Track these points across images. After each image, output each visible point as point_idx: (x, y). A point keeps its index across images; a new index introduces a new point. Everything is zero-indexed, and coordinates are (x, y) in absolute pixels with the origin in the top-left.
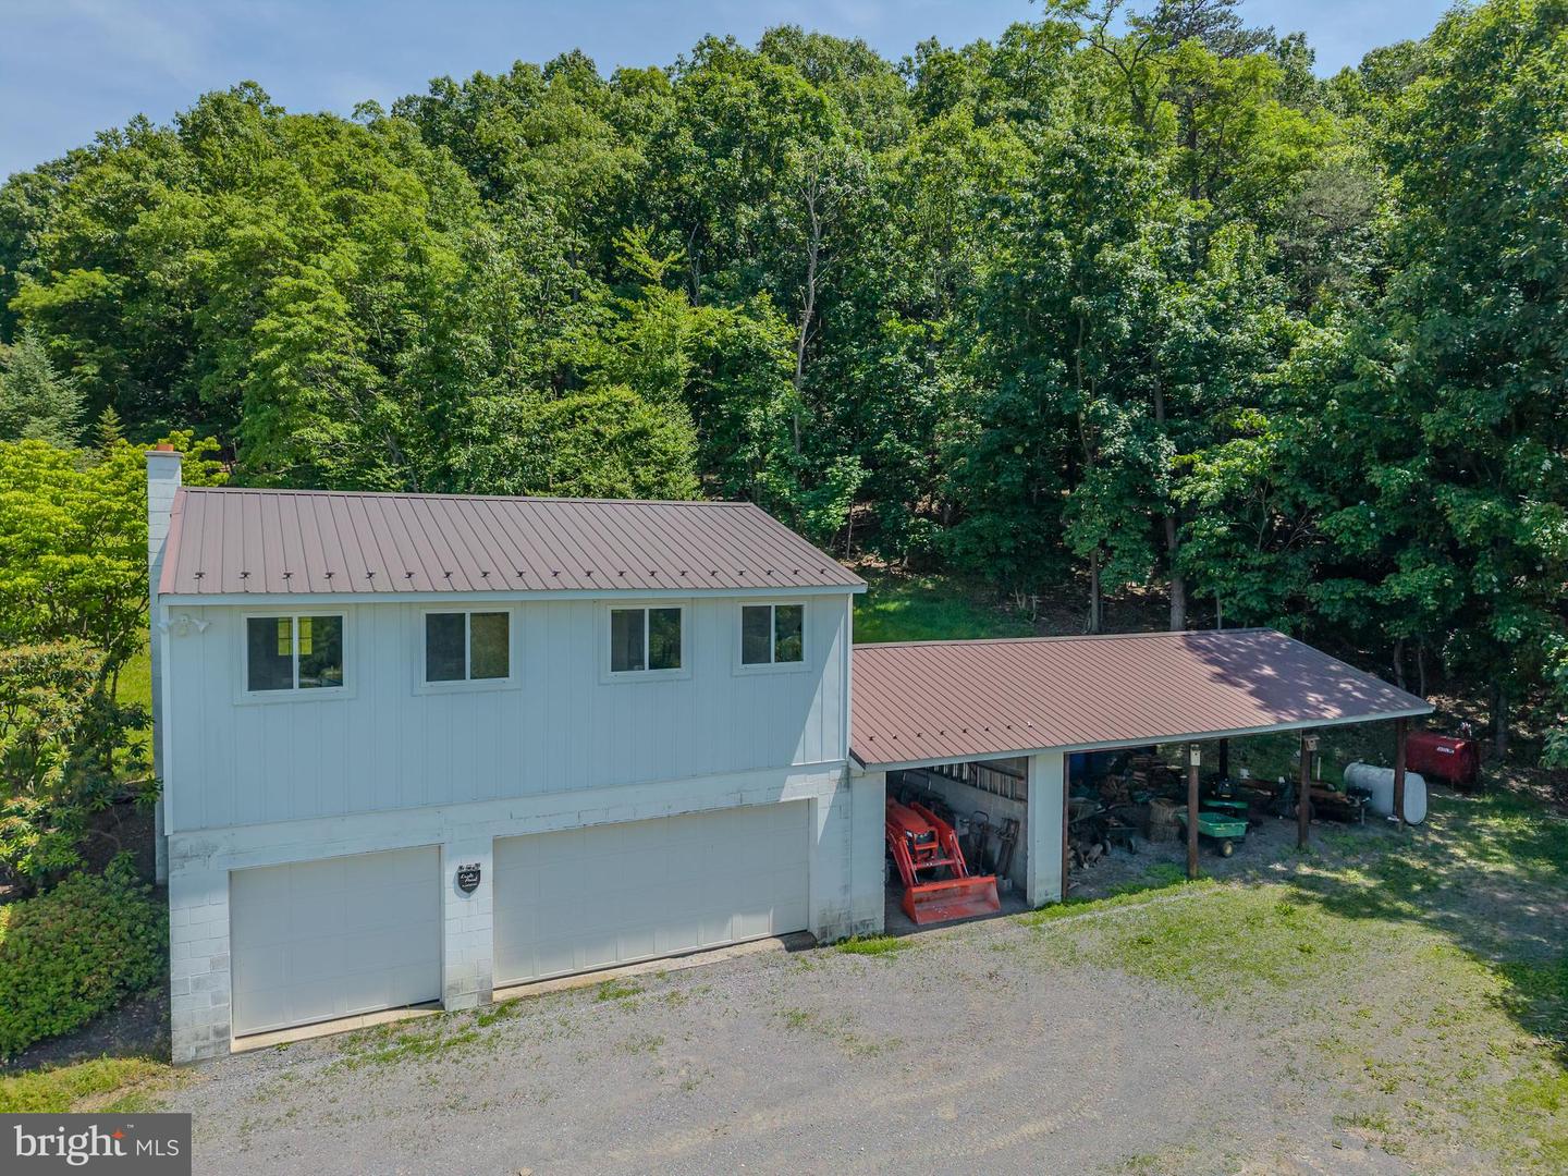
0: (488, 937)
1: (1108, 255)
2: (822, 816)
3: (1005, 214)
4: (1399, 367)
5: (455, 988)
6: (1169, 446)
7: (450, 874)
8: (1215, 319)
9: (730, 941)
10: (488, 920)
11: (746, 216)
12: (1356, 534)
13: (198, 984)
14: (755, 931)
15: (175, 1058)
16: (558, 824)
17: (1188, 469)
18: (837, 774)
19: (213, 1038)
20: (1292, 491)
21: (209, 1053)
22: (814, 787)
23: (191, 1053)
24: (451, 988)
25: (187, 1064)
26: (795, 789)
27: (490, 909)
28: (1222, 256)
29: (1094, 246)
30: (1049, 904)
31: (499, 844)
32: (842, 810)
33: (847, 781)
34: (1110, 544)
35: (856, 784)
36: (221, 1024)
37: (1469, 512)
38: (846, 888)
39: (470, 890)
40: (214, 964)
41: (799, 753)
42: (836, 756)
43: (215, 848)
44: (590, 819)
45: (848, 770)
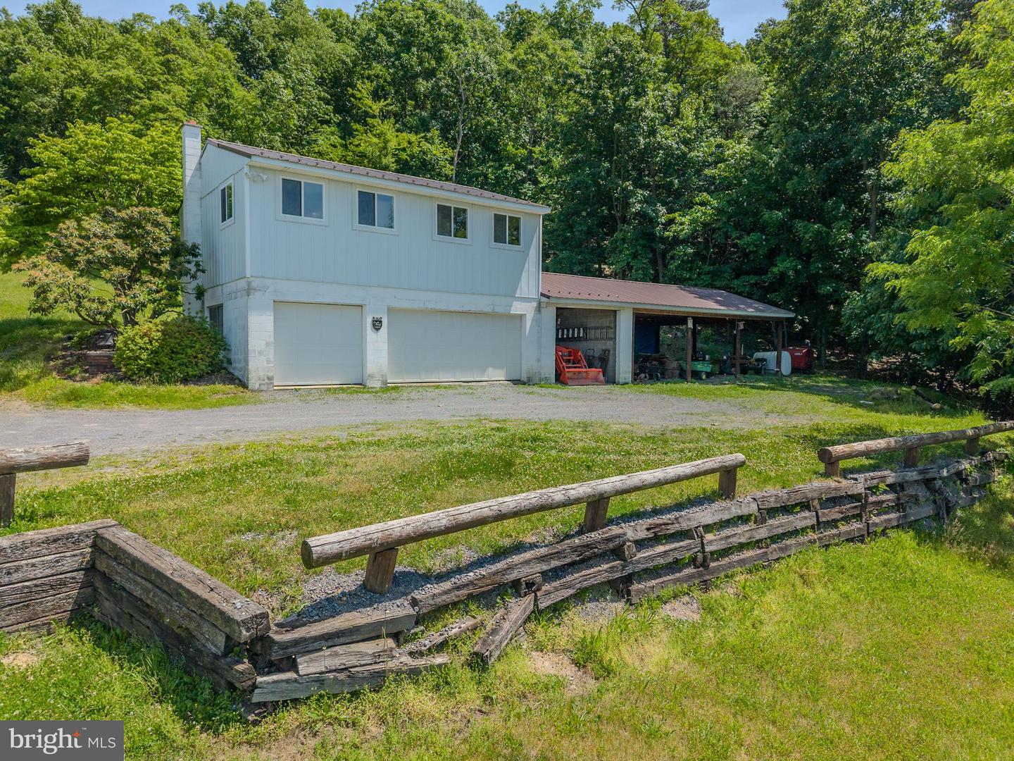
0: (385, 354)
1: (633, 103)
2: (528, 324)
3: (577, 83)
4: (776, 159)
5: (371, 376)
6: (663, 210)
7: (369, 320)
8: (686, 142)
9: (487, 379)
10: (385, 347)
11: (423, 85)
12: (756, 246)
13: (260, 353)
14: (498, 375)
15: (250, 387)
16: (416, 306)
17: (671, 222)
18: (535, 304)
19: (266, 381)
20: (725, 230)
21: (264, 388)
22: (525, 309)
23: (257, 386)
24: (369, 376)
25: (255, 391)
26: (518, 308)
27: (386, 340)
28: (688, 112)
29: (625, 98)
30: (627, 383)
31: (391, 311)
32: (537, 322)
33: (539, 309)
34: (632, 264)
35: (543, 310)
36: (270, 374)
37: (808, 230)
38: (539, 360)
39: (378, 330)
40: (267, 344)
41: (518, 291)
42: (534, 295)
43: (268, 288)
44: (430, 306)
45: (540, 303)
